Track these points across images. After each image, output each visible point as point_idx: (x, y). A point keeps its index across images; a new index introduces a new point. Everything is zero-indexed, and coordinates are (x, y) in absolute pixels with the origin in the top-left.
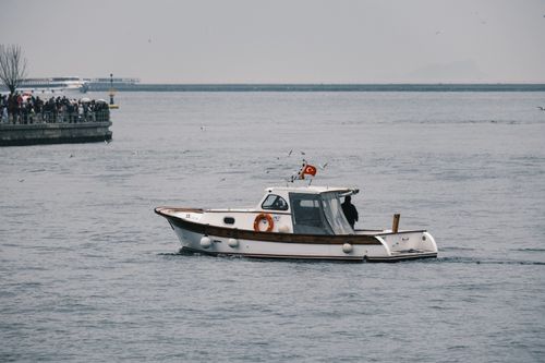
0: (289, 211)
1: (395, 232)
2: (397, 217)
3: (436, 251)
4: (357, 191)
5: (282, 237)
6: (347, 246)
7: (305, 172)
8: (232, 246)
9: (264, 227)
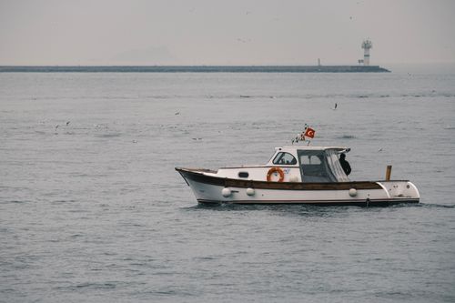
0: (298, 165)
1: (388, 180)
2: (390, 168)
3: (419, 197)
4: (349, 150)
5: (293, 186)
6: (353, 191)
7: (306, 134)
8: (250, 195)
9: (275, 178)
